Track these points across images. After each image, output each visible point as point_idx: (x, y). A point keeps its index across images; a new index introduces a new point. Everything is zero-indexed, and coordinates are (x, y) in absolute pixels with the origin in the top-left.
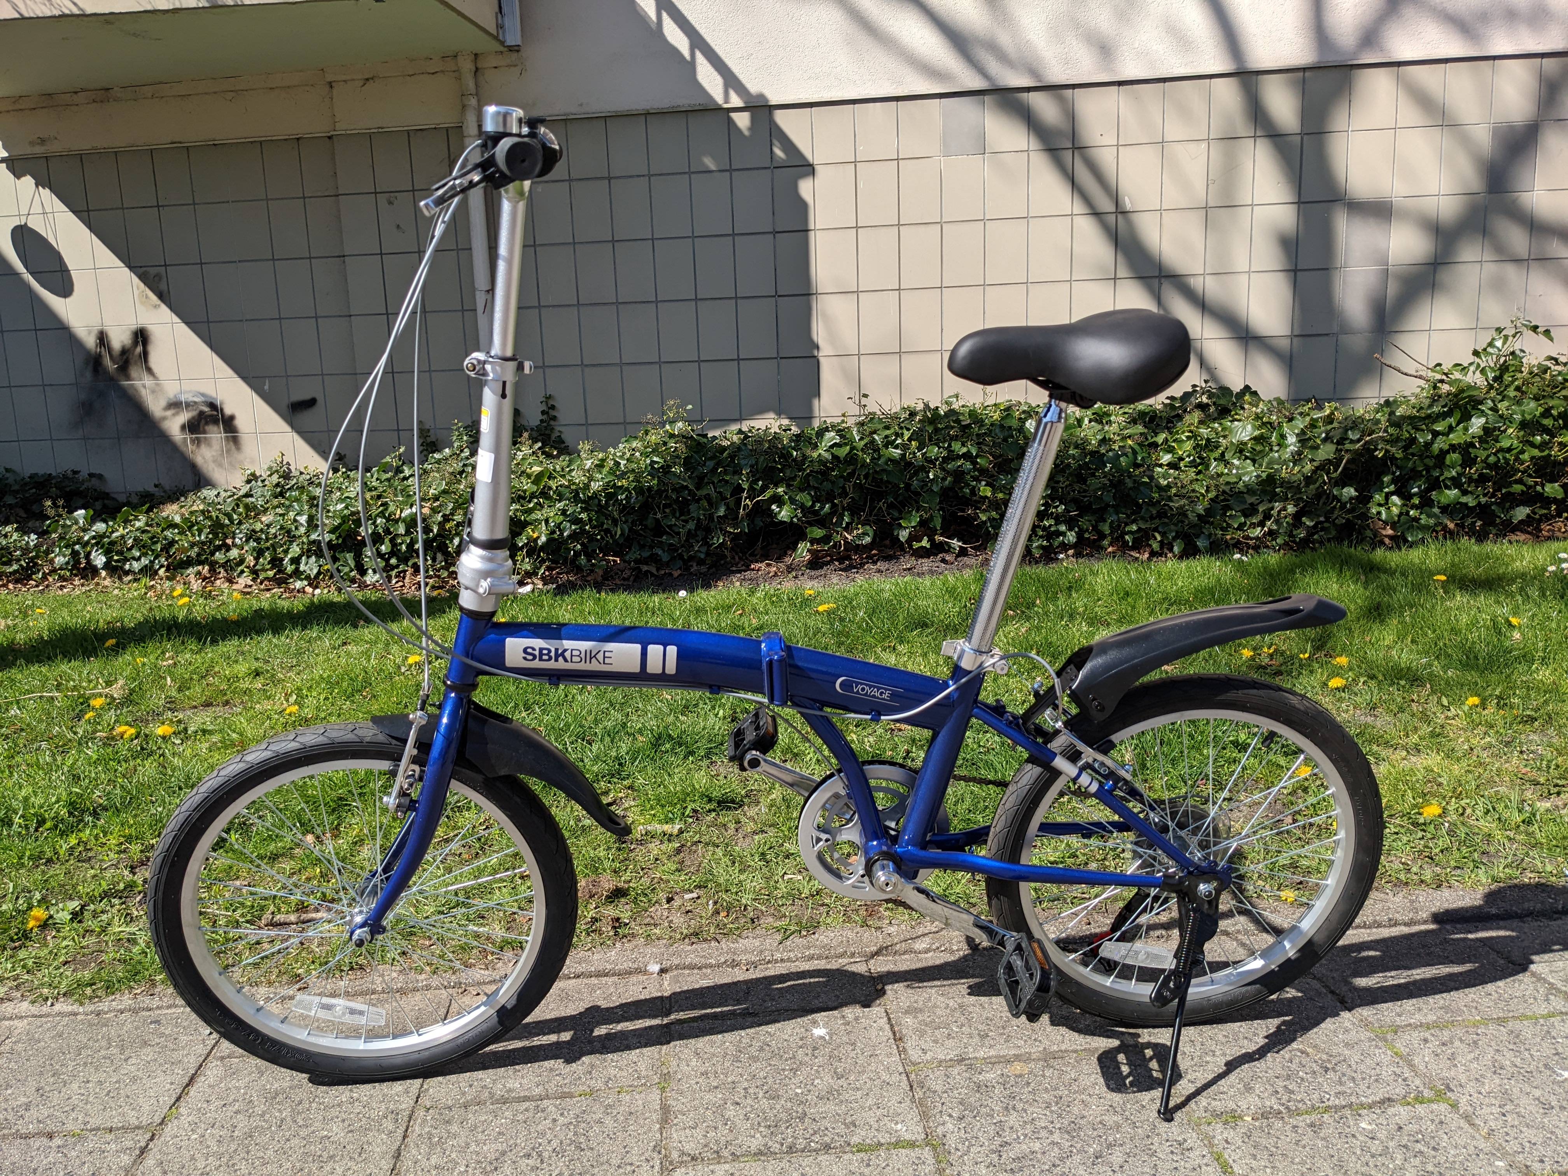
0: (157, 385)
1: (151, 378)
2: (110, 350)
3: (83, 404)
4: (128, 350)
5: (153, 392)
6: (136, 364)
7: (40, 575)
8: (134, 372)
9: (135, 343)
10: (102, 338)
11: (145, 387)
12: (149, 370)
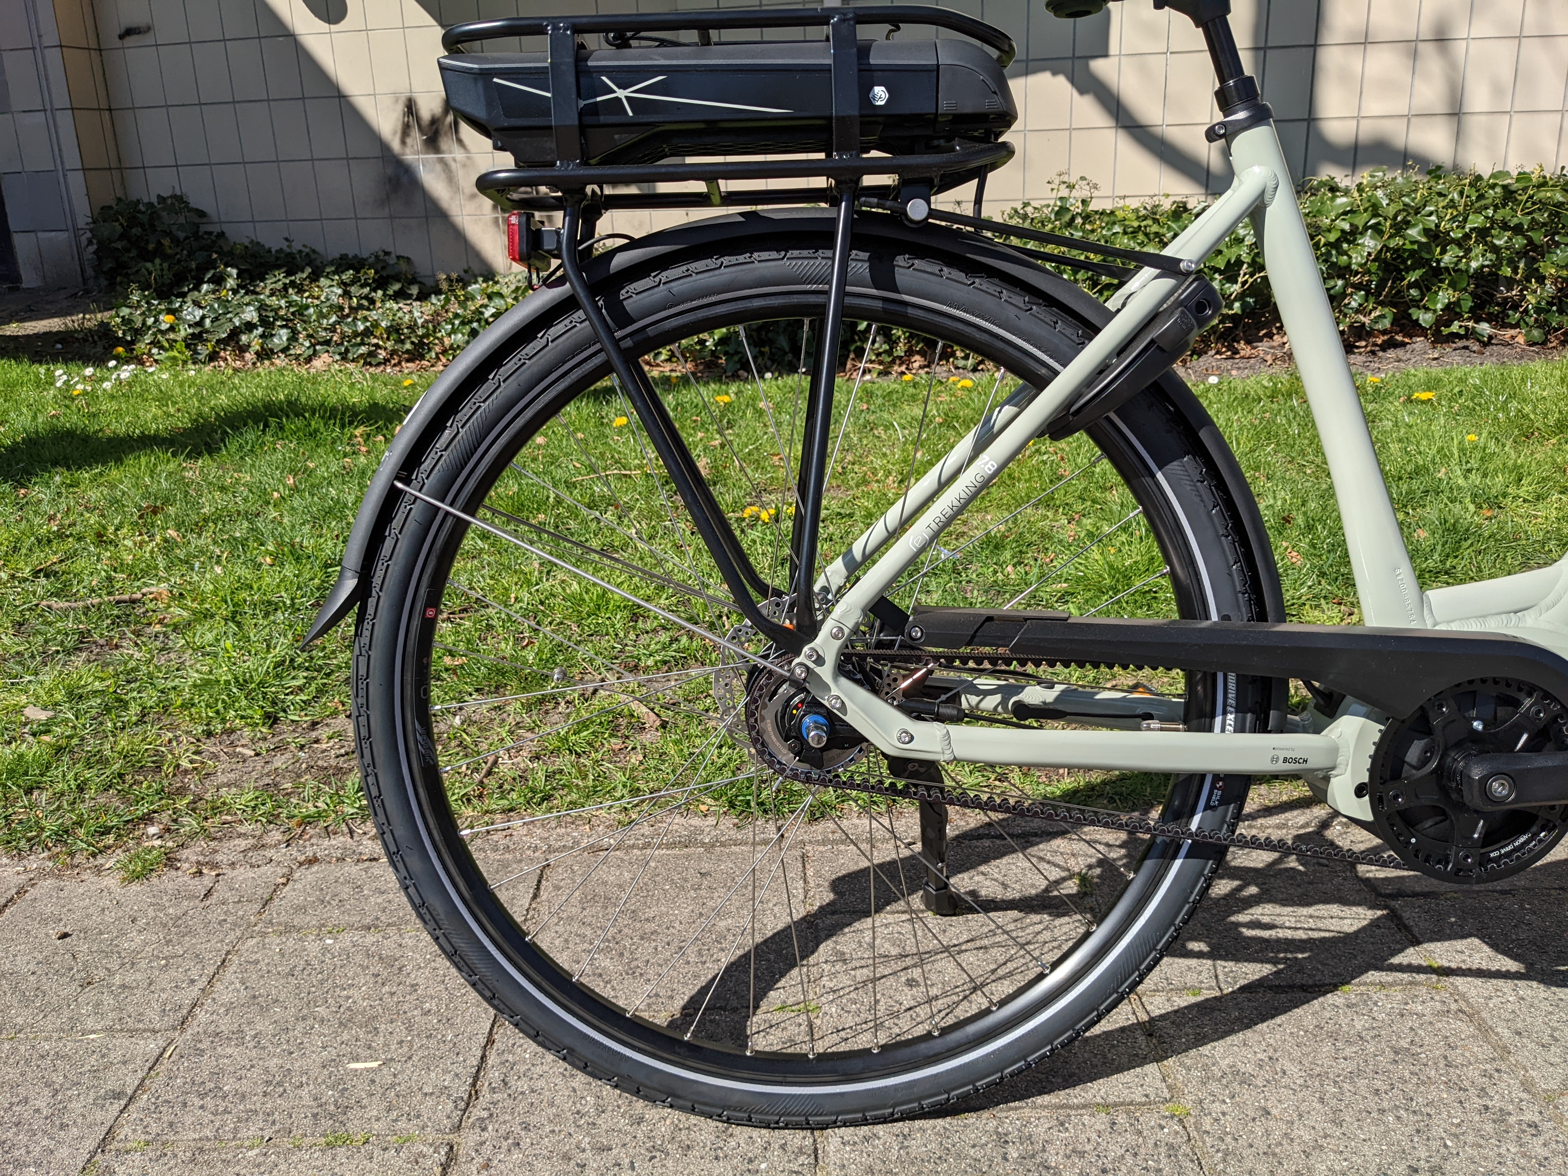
0: (468, 158)
1: (462, 150)
2: (418, 120)
3: (390, 180)
4: (438, 119)
5: (464, 166)
6: (446, 134)
7: (433, 355)
8: (446, 143)
9: (446, 112)
10: (410, 107)
11: (454, 160)
12: (460, 141)
